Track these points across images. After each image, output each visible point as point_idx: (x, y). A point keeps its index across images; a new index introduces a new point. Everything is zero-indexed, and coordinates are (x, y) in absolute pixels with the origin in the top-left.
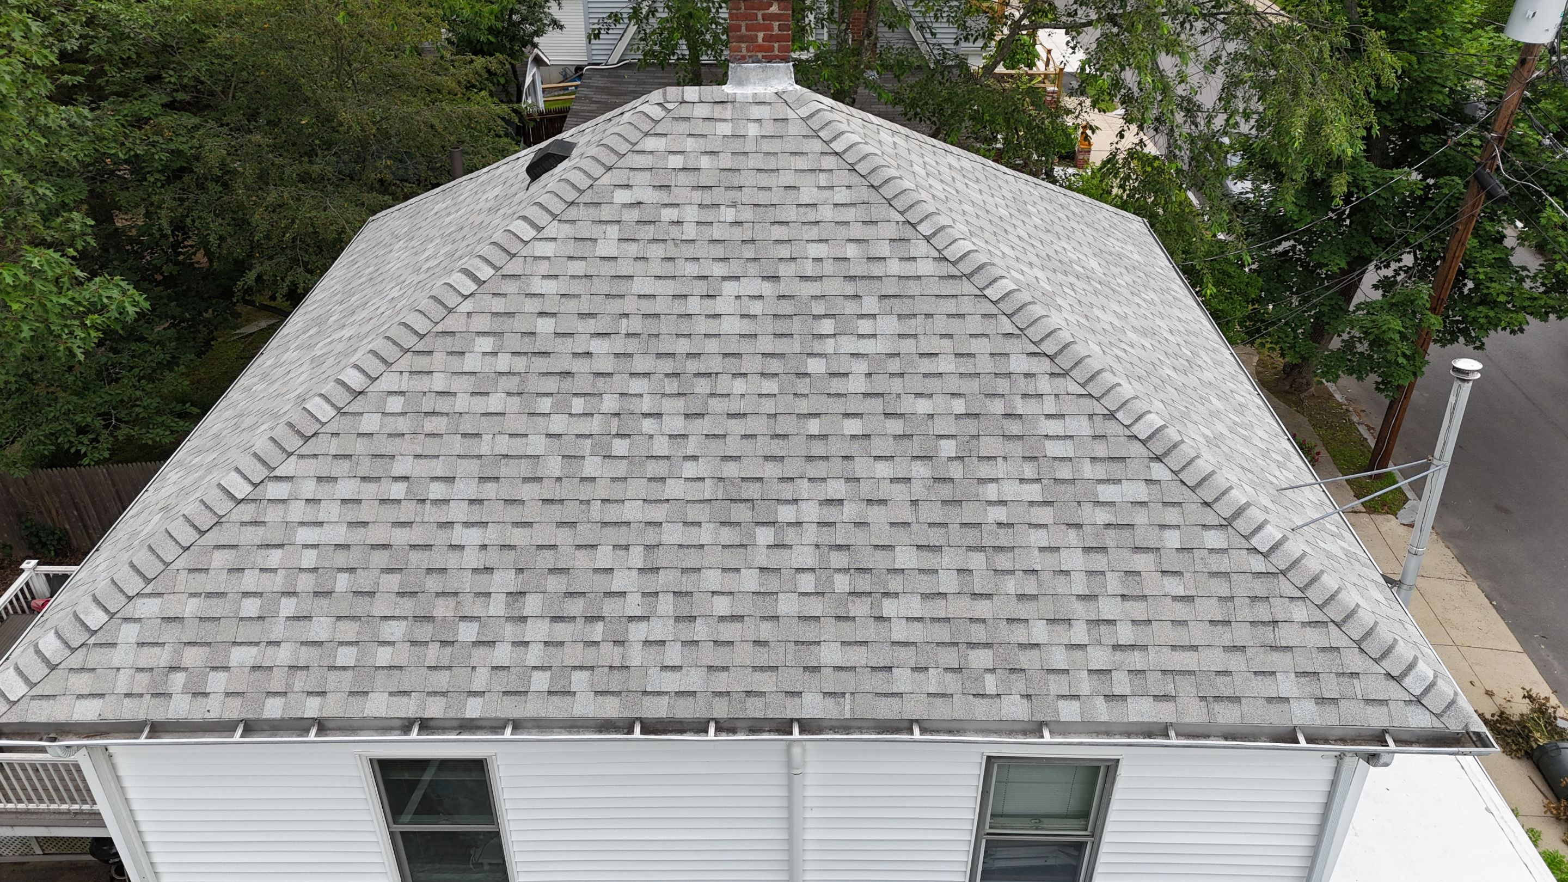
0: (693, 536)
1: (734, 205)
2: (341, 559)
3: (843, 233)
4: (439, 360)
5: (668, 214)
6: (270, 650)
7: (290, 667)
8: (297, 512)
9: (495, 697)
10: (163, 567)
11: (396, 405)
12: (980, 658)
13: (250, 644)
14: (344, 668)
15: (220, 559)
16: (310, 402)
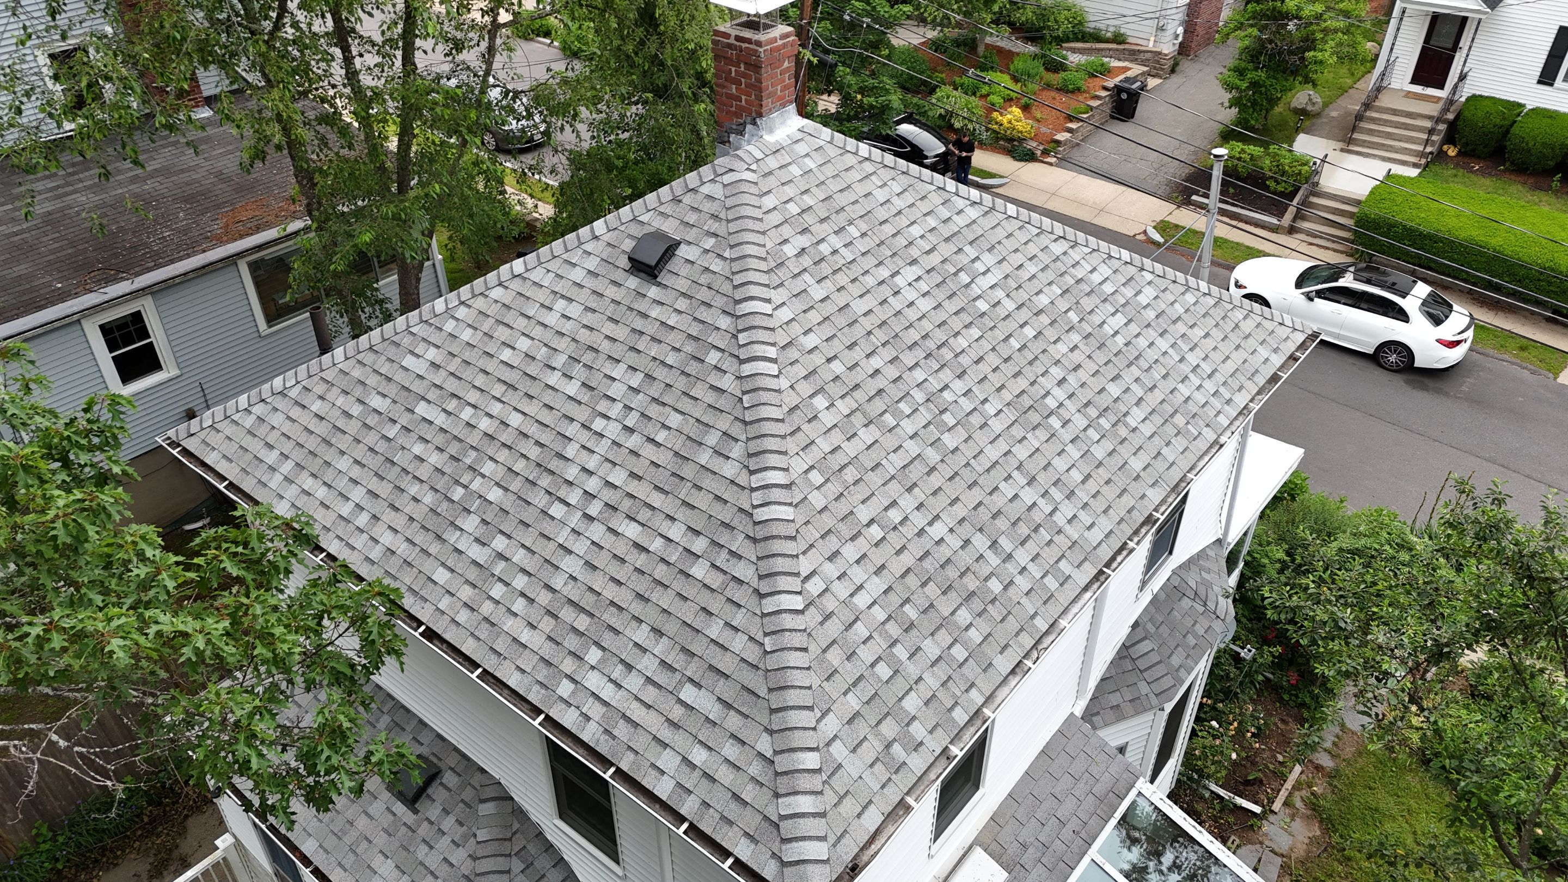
7: (942, 685)
11: (817, 477)
16: (762, 514)
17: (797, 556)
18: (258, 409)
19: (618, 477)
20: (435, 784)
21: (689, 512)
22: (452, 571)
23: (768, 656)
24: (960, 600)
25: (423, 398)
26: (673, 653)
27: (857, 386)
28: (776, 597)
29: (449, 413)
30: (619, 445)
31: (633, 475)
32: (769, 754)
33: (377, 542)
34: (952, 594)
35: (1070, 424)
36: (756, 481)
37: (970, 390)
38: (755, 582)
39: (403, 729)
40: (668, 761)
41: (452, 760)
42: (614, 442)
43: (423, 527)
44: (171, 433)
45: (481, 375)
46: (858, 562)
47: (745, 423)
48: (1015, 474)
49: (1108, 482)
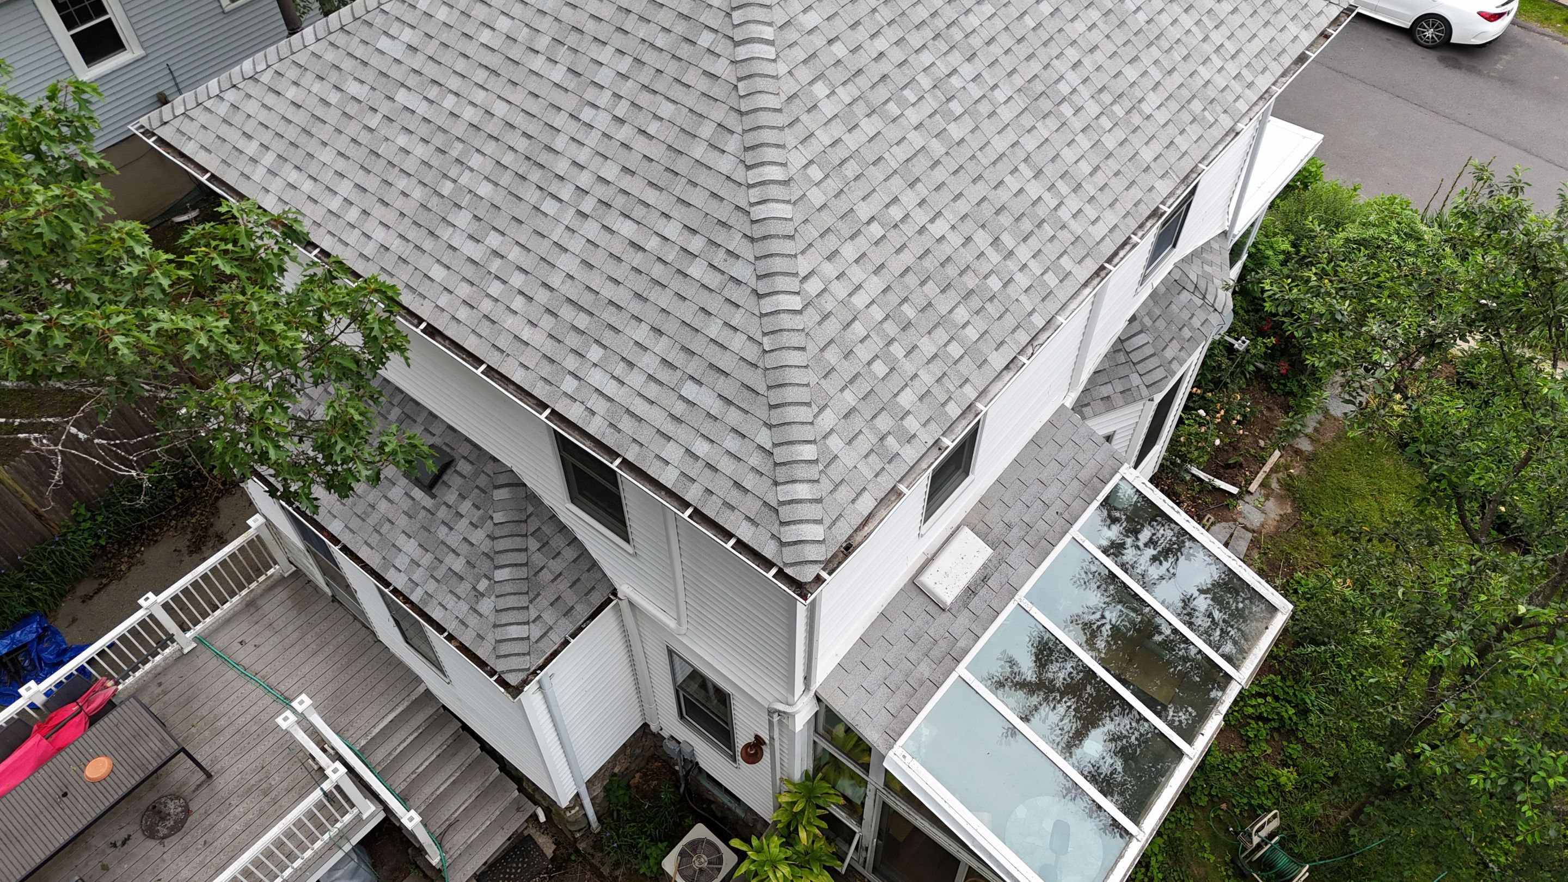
16: (759, 212)
17: (795, 256)
18: (231, 96)
19: (610, 171)
20: (449, 472)
21: (684, 209)
22: (449, 268)
23: (767, 355)
24: (959, 299)
25: (403, 85)
26: (674, 353)
27: (860, 71)
28: (775, 297)
29: (432, 102)
30: (610, 138)
31: (625, 170)
32: (768, 446)
33: (369, 237)
34: (951, 293)
35: (1083, 112)
36: (753, 177)
37: (979, 75)
38: (753, 283)
39: (415, 421)
40: (672, 452)
41: (465, 450)
42: (604, 134)
43: (415, 223)
44: (143, 121)
45: (461, 59)
46: (857, 261)
47: (741, 113)
48: (1022, 167)
49: (1117, 174)
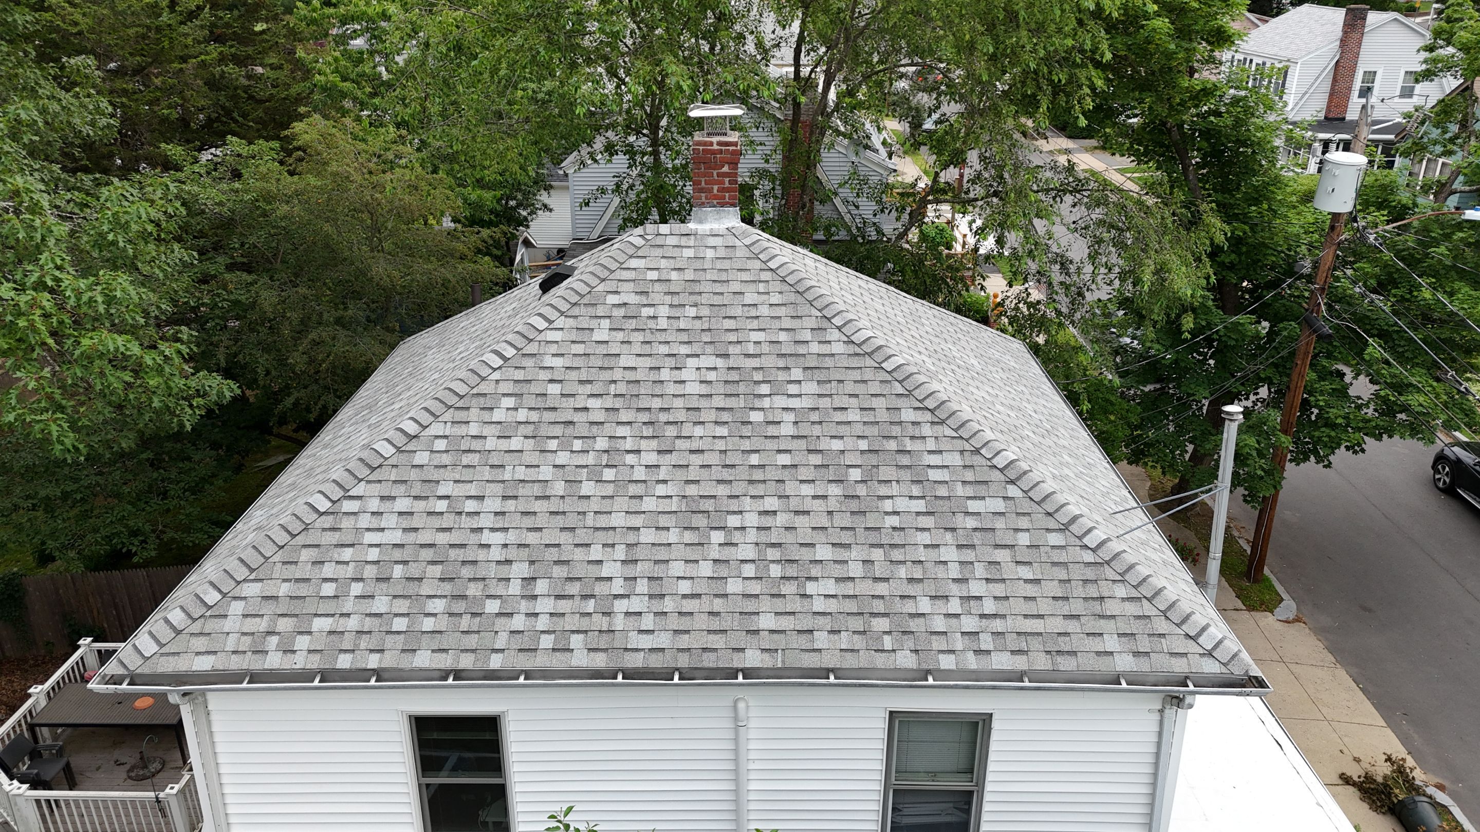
0: (663, 537)
1: (696, 305)
2: (397, 555)
3: (776, 324)
4: (474, 414)
5: (649, 311)
6: (342, 620)
7: (358, 632)
8: (365, 521)
9: (513, 653)
10: (263, 560)
11: (441, 445)
12: (881, 624)
13: (327, 615)
14: (398, 633)
15: (306, 555)
17: (361, 480)
24: (448, 593)
27: (554, 409)
28: (316, 494)
34: (447, 586)
35: (733, 548)
37: (657, 466)
46: (400, 513)
48: (620, 547)
49: (713, 614)
